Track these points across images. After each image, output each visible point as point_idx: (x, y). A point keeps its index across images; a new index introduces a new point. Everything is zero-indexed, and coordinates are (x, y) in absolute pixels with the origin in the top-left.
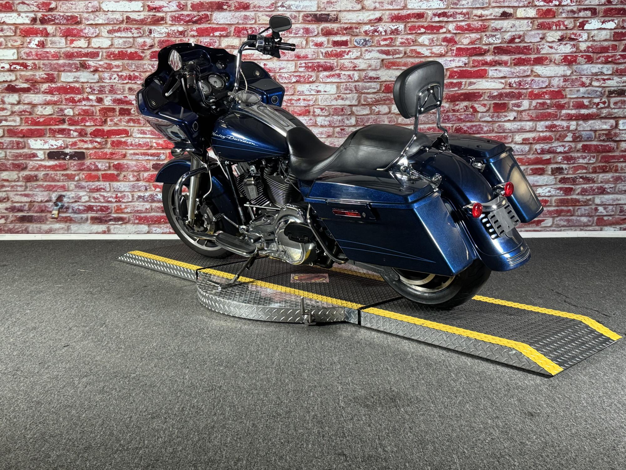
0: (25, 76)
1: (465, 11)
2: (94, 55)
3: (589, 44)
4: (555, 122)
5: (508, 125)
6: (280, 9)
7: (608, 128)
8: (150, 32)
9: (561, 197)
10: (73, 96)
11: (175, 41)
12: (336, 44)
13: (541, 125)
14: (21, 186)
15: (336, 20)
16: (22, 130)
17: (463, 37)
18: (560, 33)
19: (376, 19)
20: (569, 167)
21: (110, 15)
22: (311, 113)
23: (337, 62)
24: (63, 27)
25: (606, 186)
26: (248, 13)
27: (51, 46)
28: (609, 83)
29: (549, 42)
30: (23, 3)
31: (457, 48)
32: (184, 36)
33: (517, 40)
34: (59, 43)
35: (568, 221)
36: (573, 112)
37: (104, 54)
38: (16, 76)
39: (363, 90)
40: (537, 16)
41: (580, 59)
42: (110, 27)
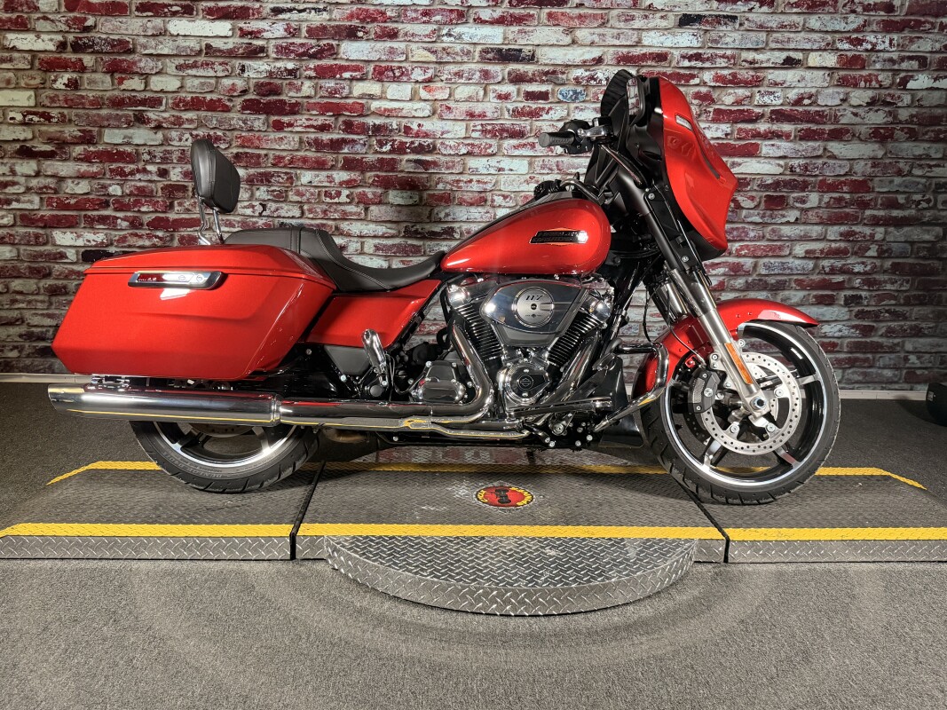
0: (46, 132)
1: (729, 53)
2: (155, 103)
3: (914, 111)
4: (854, 228)
5: (787, 231)
6: (445, 38)
7: (932, 239)
8: (243, 69)
9: (856, 340)
10: (122, 165)
11: (282, 84)
12: (531, 96)
13: (834, 232)
14: (42, 302)
15: (531, 59)
16: (42, 216)
17: (724, 93)
18: (870, 93)
19: (594, 59)
20: (870, 296)
21: (181, 42)
22: (489, 203)
23: (531, 126)
24: (106, 58)
25: (923, 325)
26: (395, 45)
27: (88, 88)
28: (937, 171)
29: (854, 107)
30: (45, 18)
31: (715, 110)
32: (295, 77)
33: (806, 102)
34: (103, 82)
35: (865, 374)
36: (882, 213)
37: (170, 101)
38: (33, 132)
39: (569, 168)
40: (838, 66)
41: (898, 134)
42: (181, 61)
